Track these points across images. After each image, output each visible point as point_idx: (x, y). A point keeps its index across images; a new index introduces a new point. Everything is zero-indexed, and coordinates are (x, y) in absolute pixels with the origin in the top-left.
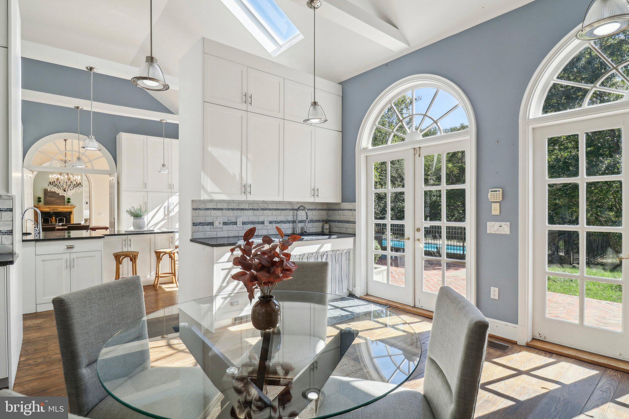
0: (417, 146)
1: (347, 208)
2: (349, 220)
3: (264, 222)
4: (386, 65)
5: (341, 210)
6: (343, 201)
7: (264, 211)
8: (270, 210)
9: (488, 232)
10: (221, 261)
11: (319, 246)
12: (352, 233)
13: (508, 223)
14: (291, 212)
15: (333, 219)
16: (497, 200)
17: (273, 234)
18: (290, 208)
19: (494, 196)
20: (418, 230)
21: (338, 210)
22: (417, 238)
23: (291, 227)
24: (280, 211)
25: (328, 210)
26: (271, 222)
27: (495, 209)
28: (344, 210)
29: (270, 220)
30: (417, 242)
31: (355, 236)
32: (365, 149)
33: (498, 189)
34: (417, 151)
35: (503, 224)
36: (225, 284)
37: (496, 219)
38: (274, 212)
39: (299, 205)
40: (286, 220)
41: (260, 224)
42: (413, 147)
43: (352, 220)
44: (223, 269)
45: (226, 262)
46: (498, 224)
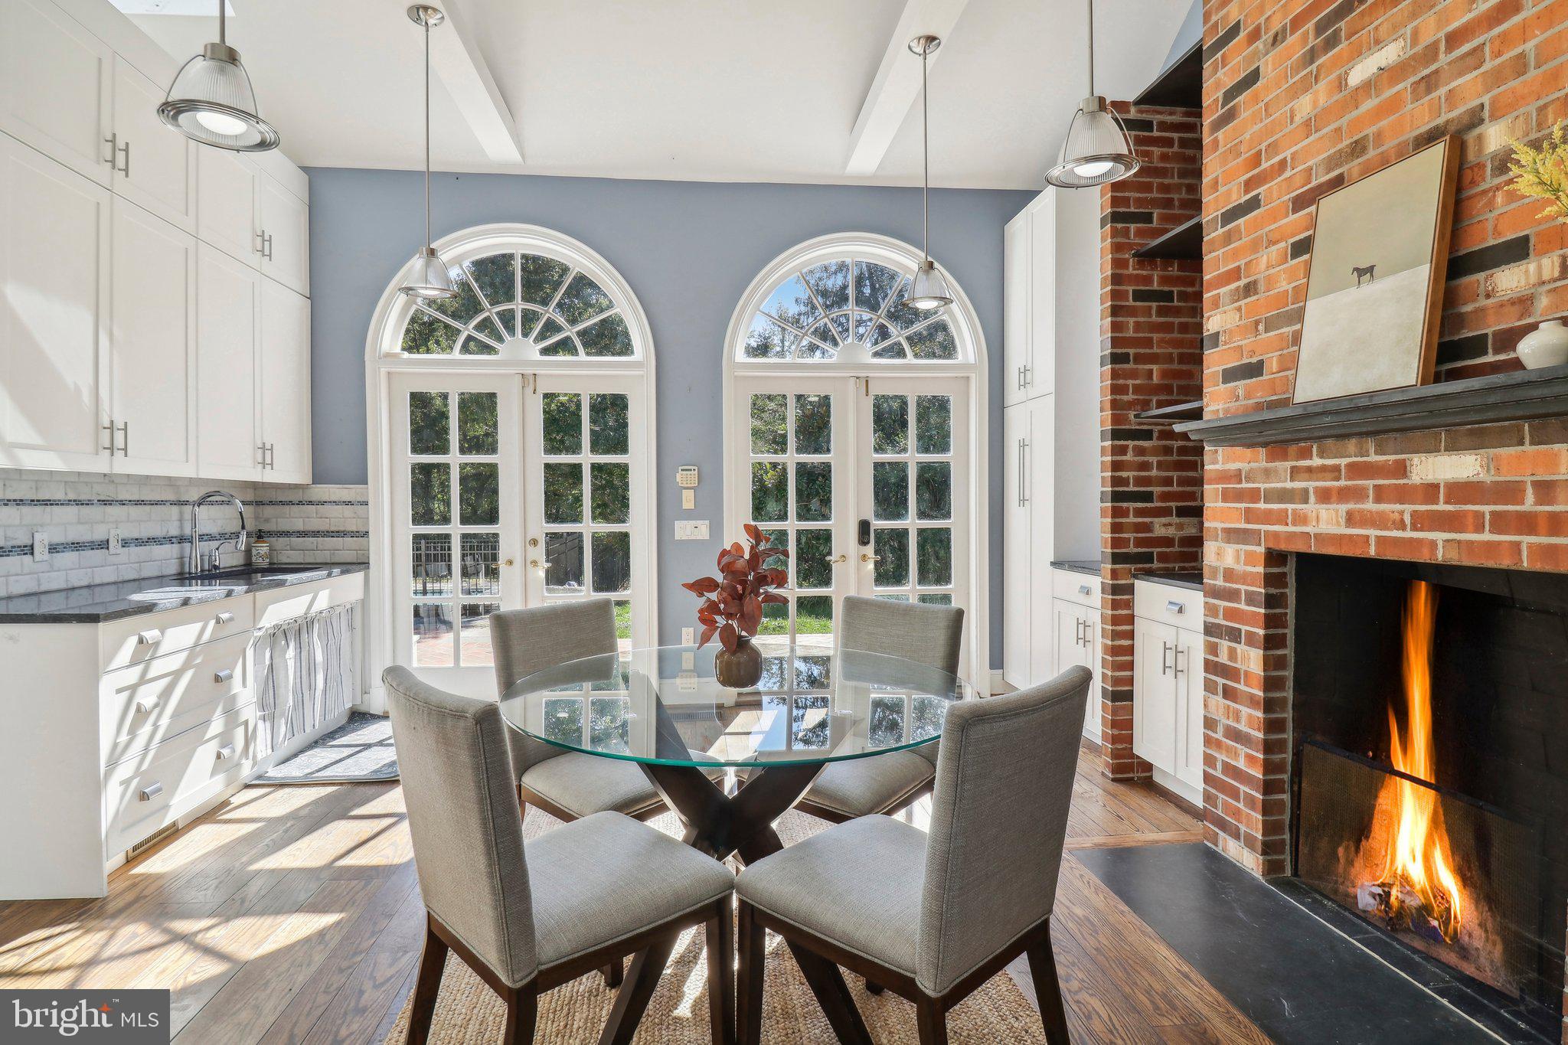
0: (529, 371)
1: (333, 498)
2: (342, 529)
3: (108, 541)
4: (457, 176)
5: (311, 503)
6: (318, 478)
7: (109, 509)
8: (122, 503)
9: (677, 537)
10: (113, 666)
11: (308, 598)
12: (355, 561)
13: (707, 522)
14: (175, 509)
15: (279, 529)
16: (689, 485)
17: (132, 577)
18: (172, 497)
19: (684, 478)
20: (535, 542)
21: (300, 503)
22: (530, 558)
23: (175, 556)
24: (147, 508)
25: (259, 503)
26: (125, 543)
27: (688, 500)
28: (323, 503)
29: (124, 537)
30: (529, 566)
31: (368, 568)
32: (388, 355)
33: (692, 468)
34: (528, 380)
35: (699, 523)
36: (124, 738)
37: (689, 515)
38: (134, 511)
39: (203, 491)
40: (163, 534)
41: (97, 549)
42: (521, 372)
43: (355, 529)
44: (119, 691)
45: (128, 667)
46: (693, 523)
